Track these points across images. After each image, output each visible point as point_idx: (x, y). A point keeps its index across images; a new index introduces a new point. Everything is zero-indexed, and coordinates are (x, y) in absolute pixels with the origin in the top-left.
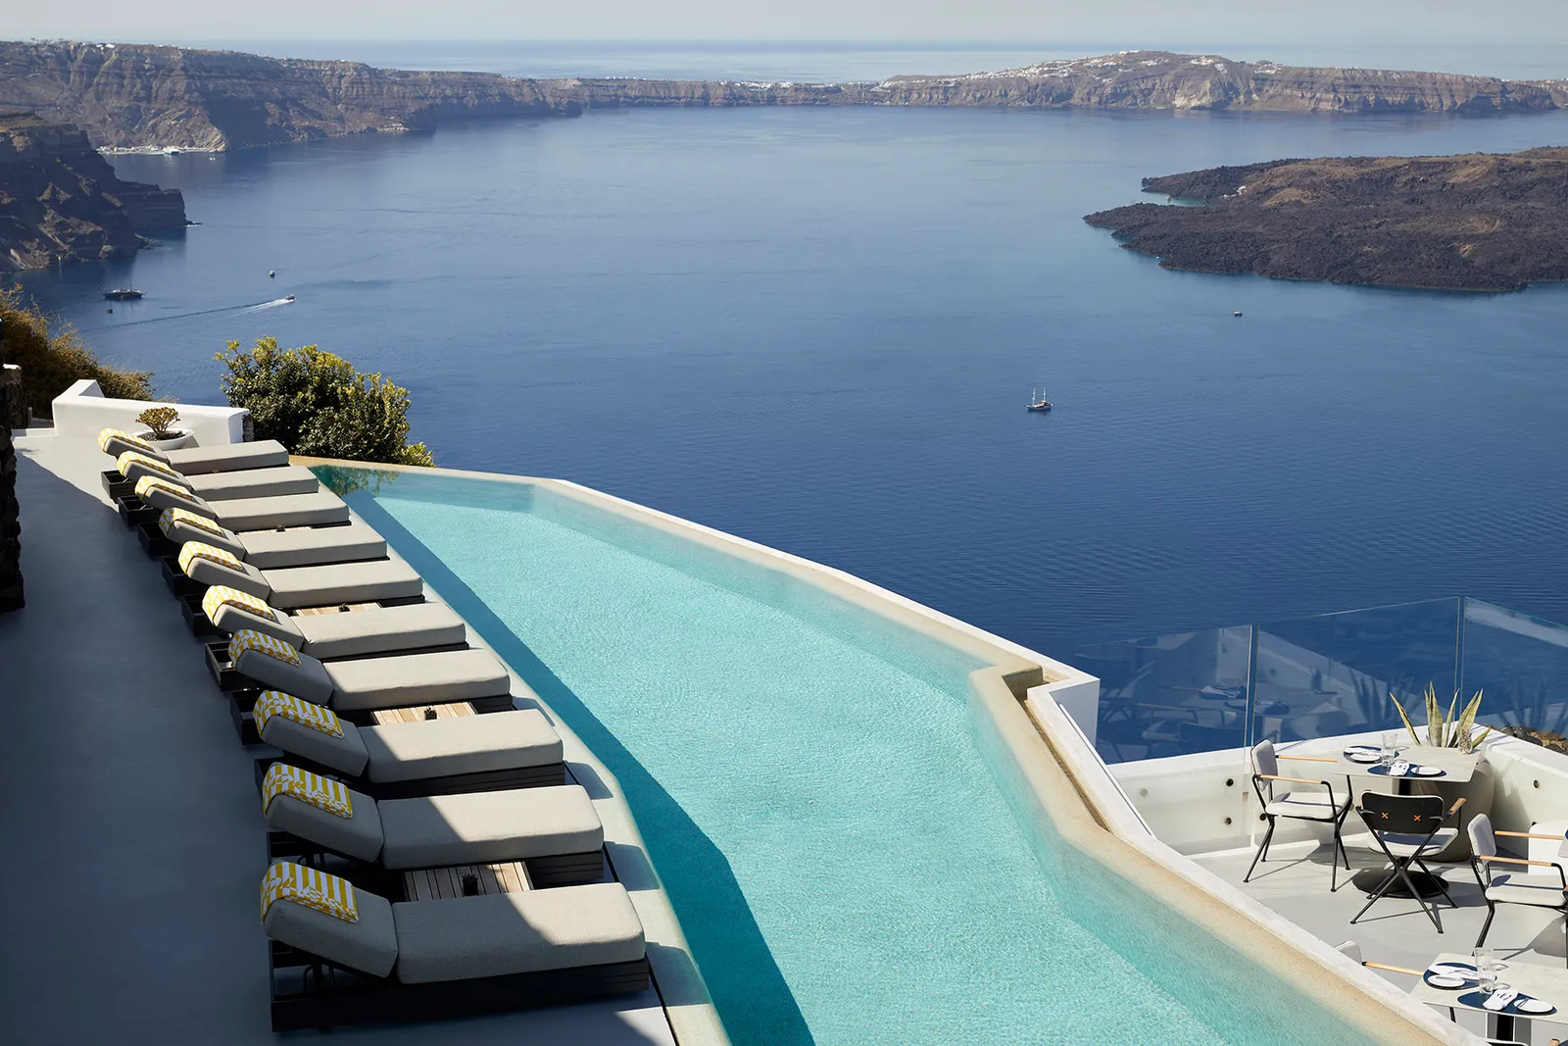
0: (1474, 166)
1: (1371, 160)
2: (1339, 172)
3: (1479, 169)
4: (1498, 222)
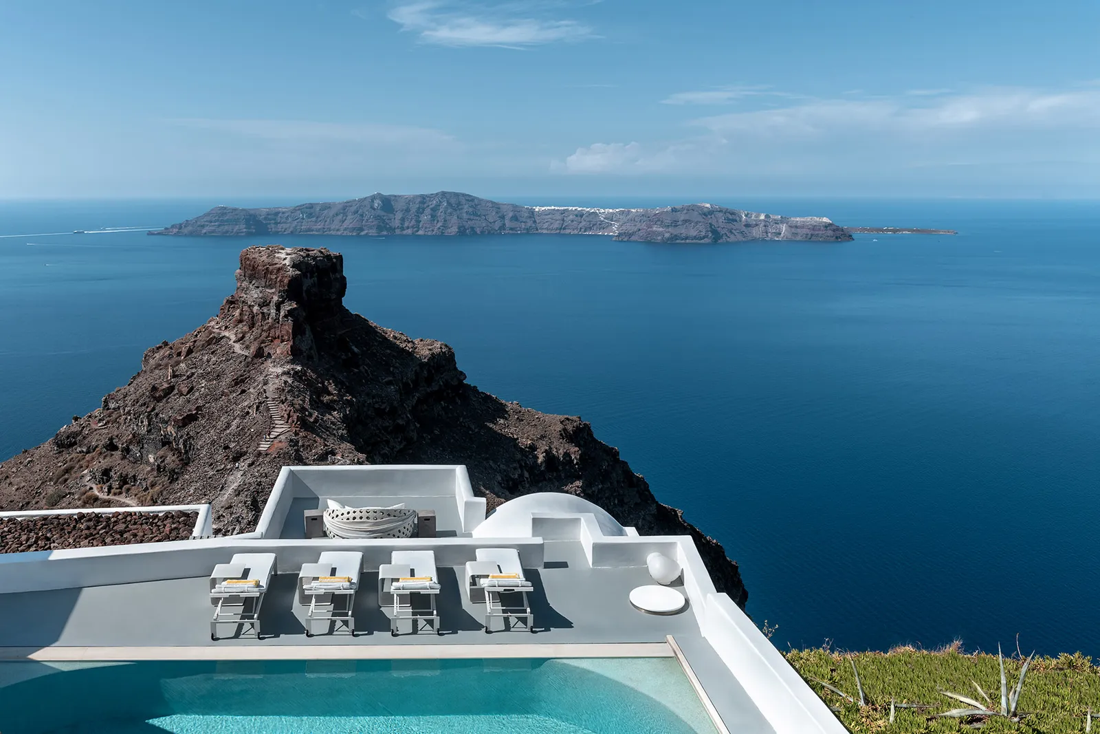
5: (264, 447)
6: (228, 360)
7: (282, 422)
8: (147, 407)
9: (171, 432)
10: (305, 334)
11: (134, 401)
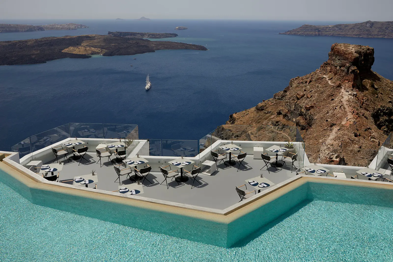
0: (32, 41)
1: (10, 41)
2: (4, 44)
3: (33, 42)
4: (38, 51)
5: (343, 123)
6: (326, 87)
7: (351, 114)
8: (295, 101)
9: (303, 111)
10: (358, 79)
11: (289, 98)
